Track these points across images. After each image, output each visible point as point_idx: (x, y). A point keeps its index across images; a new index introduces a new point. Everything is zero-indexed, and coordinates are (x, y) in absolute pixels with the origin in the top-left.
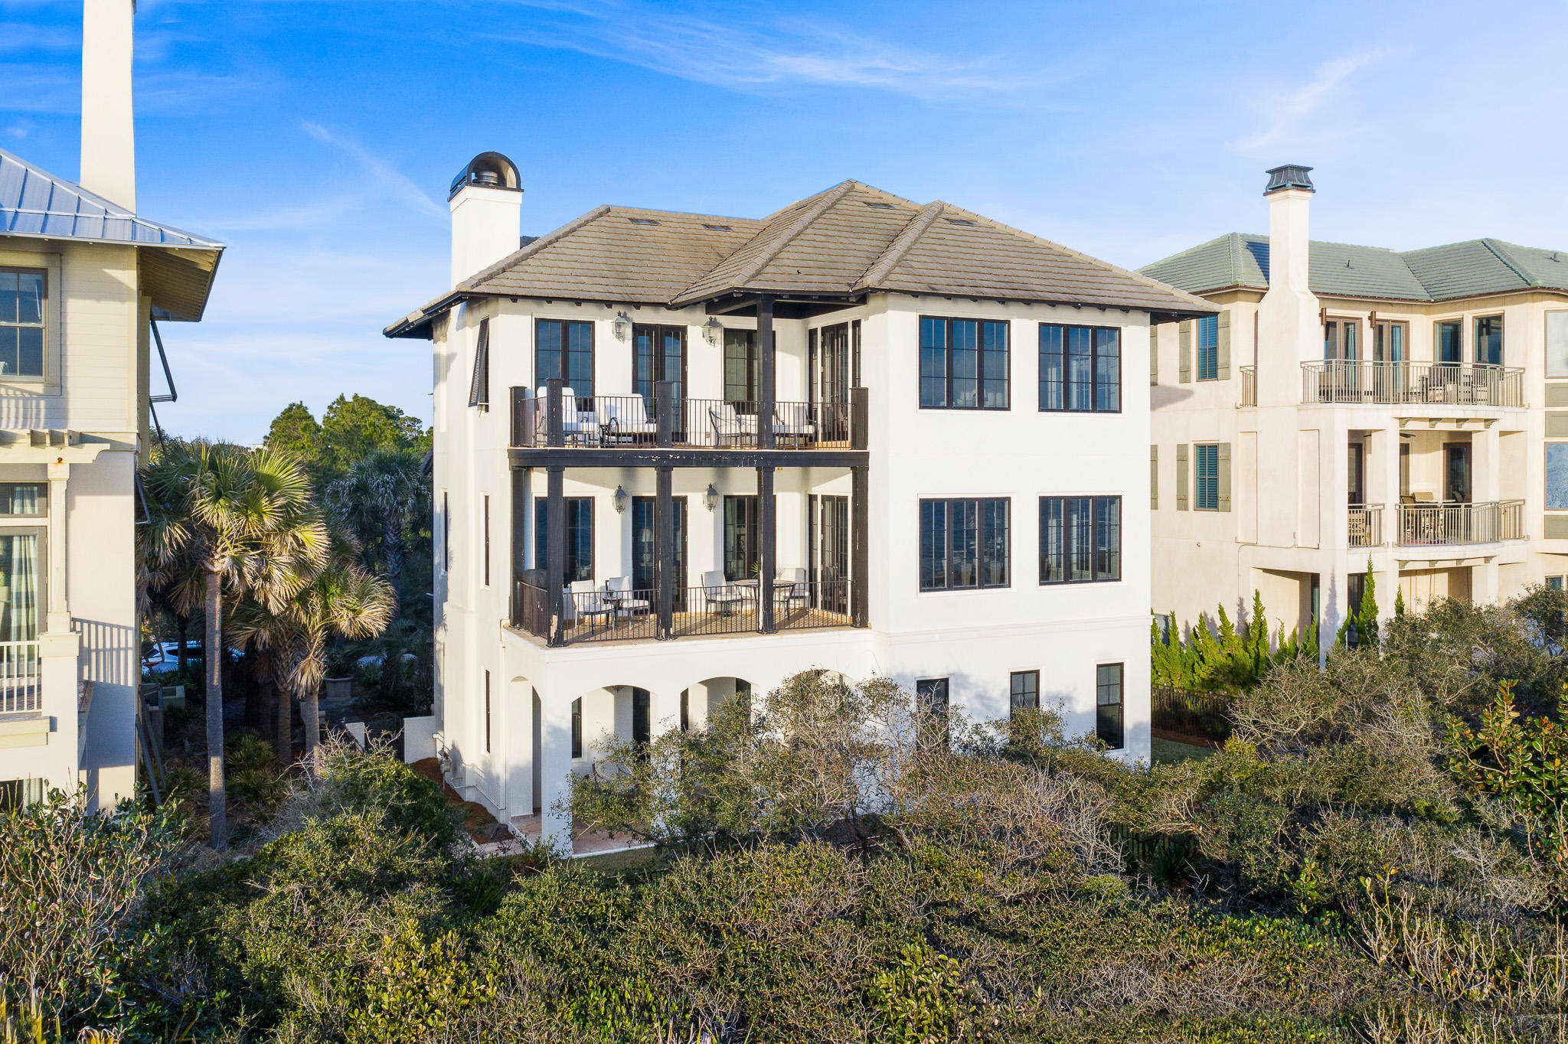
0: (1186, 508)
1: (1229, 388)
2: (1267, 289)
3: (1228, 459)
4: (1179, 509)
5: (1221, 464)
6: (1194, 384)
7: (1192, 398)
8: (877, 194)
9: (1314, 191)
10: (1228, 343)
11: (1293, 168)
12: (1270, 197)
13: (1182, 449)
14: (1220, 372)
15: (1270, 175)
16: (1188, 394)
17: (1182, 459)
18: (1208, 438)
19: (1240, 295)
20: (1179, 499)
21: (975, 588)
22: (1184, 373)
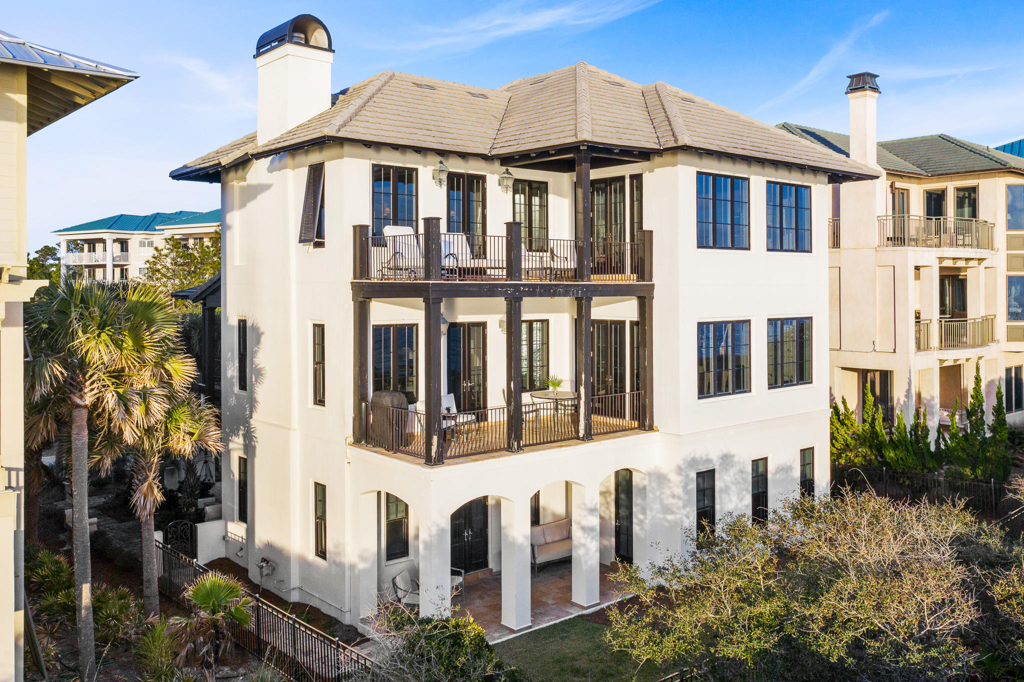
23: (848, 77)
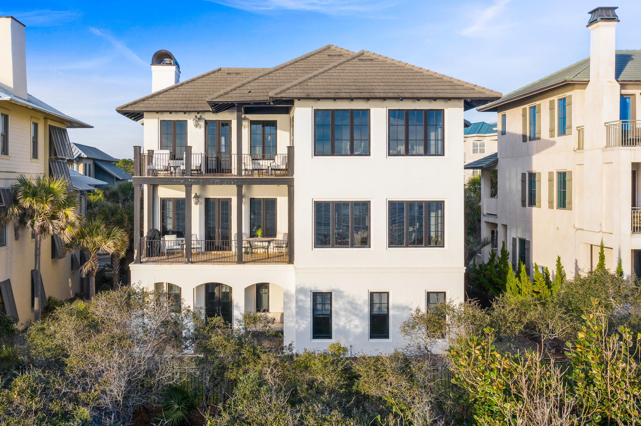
0: (553, 208)
1: (571, 139)
2: (589, 81)
3: (571, 180)
4: (549, 208)
5: (567, 182)
6: (556, 138)
7: (555, 145)
8: (340, 50)
9: (619, 21)
10: (571, 114)
11: (602, 9)
12: (590, 28)
13: (551, 174)
14: (567, 131)
15: (590, 15)
16: (553, 143)
17: (551, 180)
18: (562, 168)
19: (577, 86)
20: (549, 202)
21: (348, 247)
22: (552, 131)
23: (589, 13)
